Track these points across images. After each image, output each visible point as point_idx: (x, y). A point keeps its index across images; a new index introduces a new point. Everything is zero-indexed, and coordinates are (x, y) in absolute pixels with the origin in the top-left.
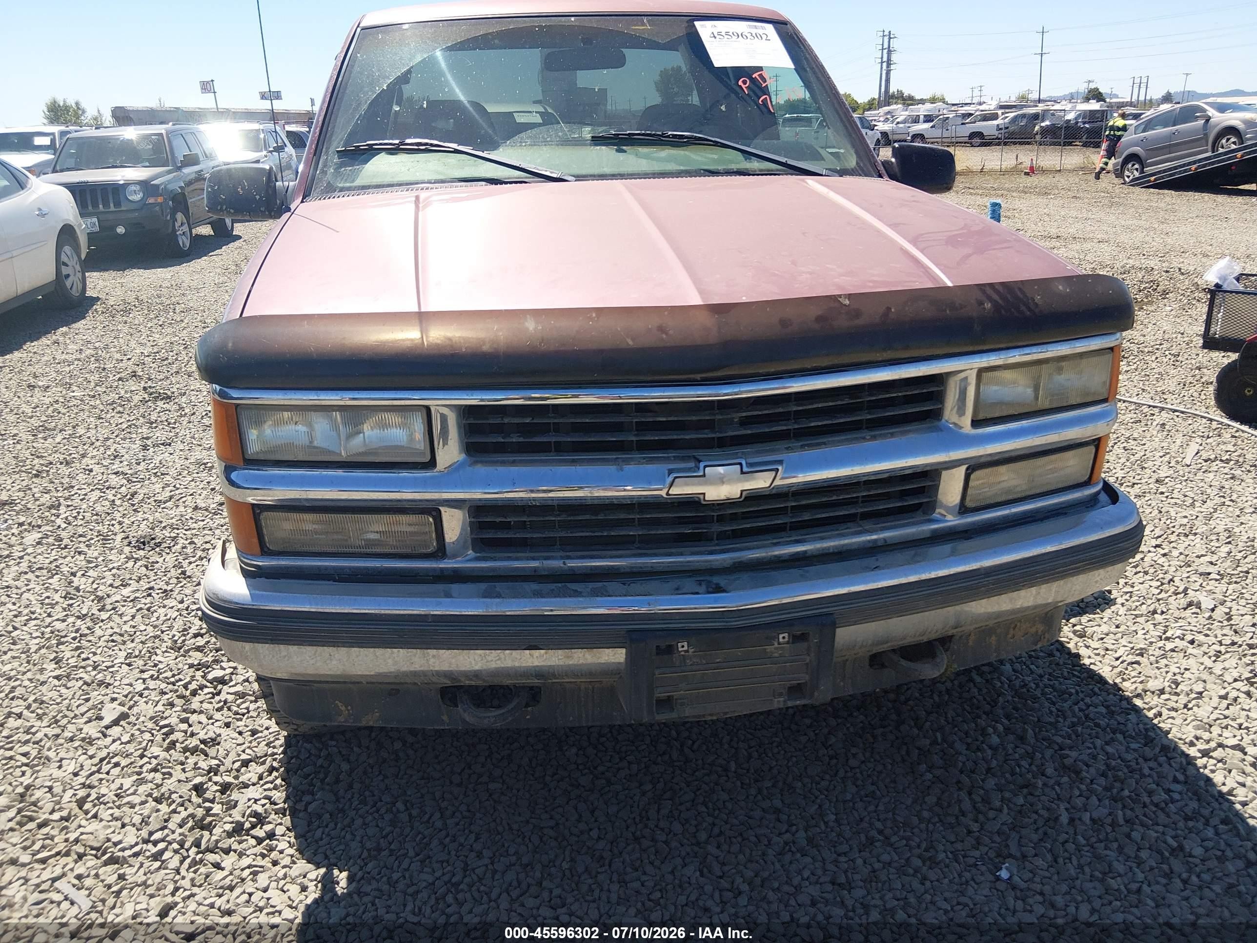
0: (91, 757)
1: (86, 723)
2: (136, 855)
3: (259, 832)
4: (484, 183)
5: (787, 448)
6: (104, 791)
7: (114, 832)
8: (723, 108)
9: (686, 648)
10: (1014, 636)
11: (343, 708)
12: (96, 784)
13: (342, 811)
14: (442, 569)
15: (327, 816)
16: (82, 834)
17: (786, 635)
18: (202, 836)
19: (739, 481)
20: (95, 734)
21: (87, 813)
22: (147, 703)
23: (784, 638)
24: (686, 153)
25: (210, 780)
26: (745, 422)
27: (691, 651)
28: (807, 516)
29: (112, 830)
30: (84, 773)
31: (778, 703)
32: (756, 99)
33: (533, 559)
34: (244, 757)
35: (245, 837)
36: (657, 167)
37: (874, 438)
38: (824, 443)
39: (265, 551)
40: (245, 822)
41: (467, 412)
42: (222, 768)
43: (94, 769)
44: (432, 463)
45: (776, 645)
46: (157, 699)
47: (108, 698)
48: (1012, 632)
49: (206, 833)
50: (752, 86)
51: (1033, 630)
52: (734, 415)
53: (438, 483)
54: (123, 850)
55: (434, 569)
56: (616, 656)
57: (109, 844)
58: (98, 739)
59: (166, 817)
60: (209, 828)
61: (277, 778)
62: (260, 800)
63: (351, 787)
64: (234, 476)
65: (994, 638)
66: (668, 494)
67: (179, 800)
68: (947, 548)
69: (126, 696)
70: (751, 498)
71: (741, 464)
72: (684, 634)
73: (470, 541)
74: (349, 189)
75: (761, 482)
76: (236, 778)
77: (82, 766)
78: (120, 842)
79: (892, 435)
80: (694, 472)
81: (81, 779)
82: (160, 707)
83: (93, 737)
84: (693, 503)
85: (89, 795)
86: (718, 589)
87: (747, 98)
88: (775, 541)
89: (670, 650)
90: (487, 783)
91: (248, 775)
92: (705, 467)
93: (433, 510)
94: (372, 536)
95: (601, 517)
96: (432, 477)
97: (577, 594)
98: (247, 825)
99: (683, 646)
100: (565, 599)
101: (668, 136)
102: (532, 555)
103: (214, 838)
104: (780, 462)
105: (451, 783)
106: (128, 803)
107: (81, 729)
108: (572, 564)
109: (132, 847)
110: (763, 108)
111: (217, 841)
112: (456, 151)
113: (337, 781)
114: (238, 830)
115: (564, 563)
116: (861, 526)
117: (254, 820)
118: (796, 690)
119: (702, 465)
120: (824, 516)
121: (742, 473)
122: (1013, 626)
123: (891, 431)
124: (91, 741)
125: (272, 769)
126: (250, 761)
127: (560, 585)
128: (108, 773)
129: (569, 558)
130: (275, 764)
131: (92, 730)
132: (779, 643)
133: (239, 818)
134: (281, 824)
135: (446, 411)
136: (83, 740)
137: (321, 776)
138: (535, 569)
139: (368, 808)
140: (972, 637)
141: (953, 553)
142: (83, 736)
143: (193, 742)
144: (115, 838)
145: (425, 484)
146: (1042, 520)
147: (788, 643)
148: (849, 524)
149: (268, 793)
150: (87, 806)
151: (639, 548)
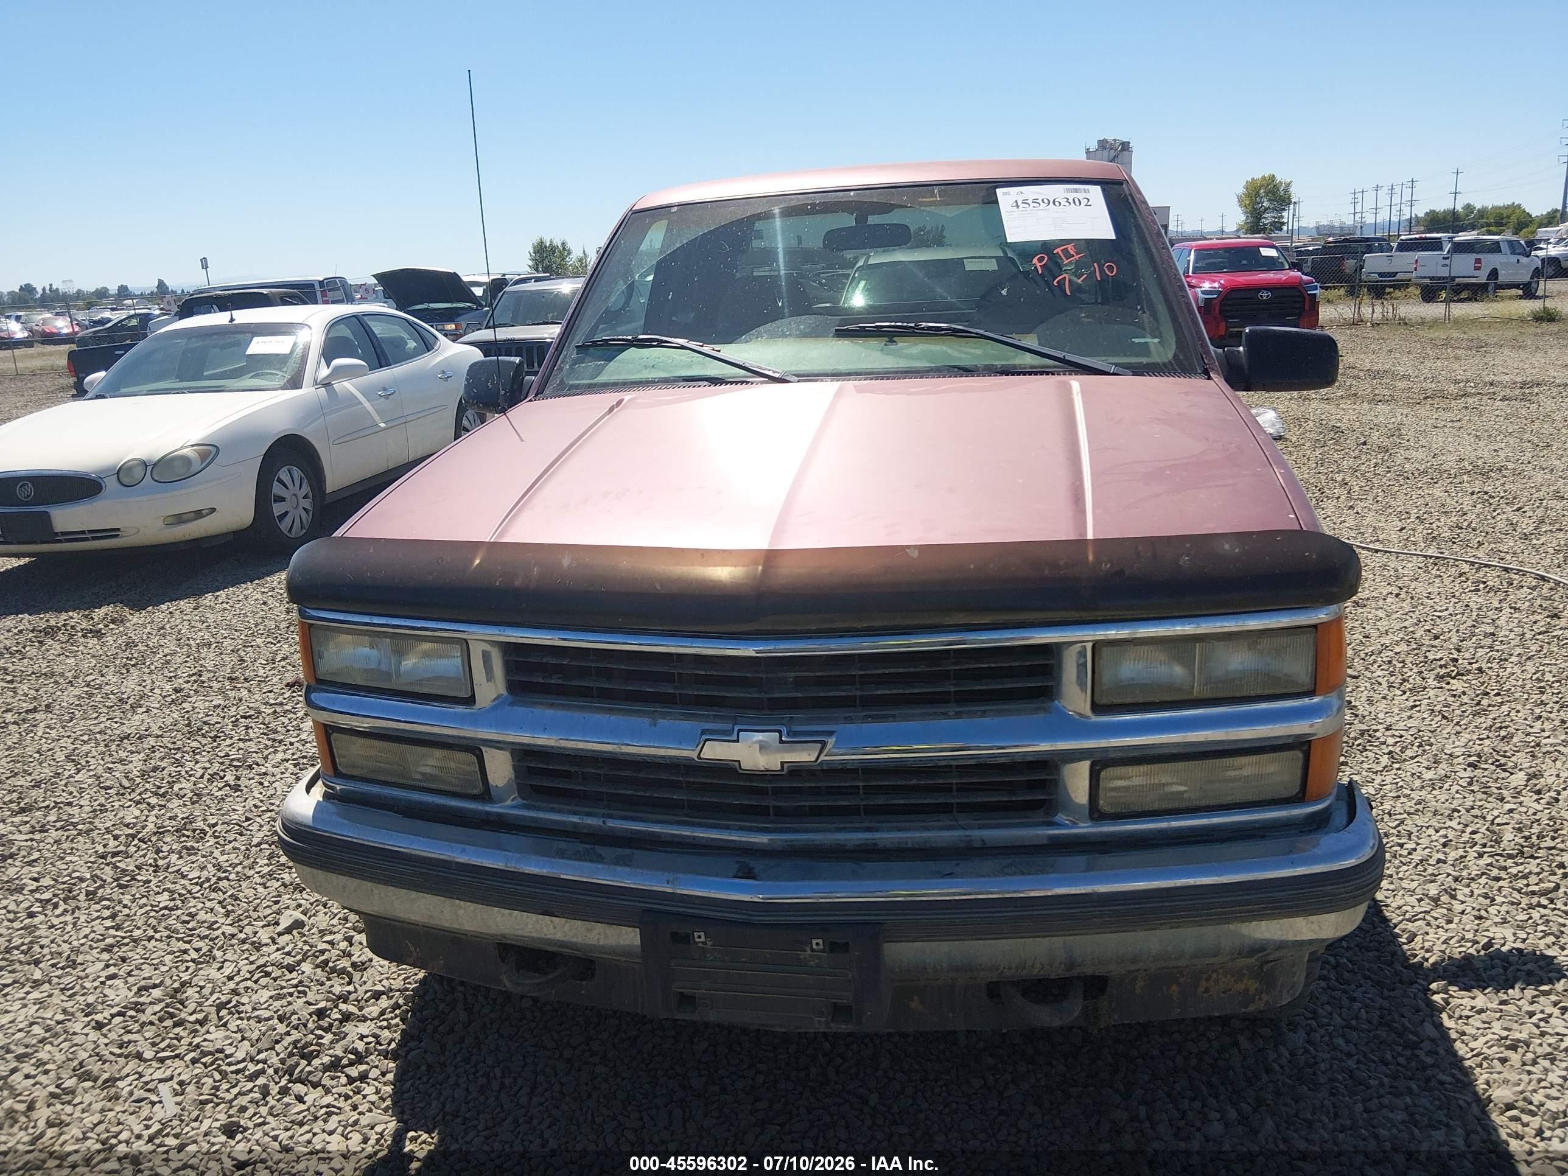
0: (252, 963)
1: (263, 927)
2: (237, 1072)
3: (354, 1072)
4: (705, 383)
5: (845, 718)
6: (245, 1000)
7: (231, 1044)
8: (1004, 292)
9: (703, 939)
10: (1207, 990)
11: (412, 949)
12: (242, 991)
13: (443, 1065)
14: (487, 813)
15: (424, 1068)
16: (205, 1040)
17: (820, 941)
18: (297, 1064)
19: (778, 750)
20: (265, 940)
21: (220, 1018)
22: (326, 914)
23: (817, 944)
24: (944, 348)
25: (336, 1006)
26: (799, 683)
27: (709, 943)
28: (881, 800)
29: (230, 1041)
30: (237, 979)
31: (819, 1024)
32: (1051, 279)
33: (575, 813)
34: (379, 988)
35: (339, 1074)
36: (903, 364)
37: (958, 715)
38: (894, 716)
39: (338, 774)
40: (343, 1058)
41: (510, 650)
42: (352, 997)
43: (248, 976)
44: (471, 700)
45: (809, 952)
46: (336, 911)
47: (294, 903)
48: (1203, 983)
49: (304, 1062)
50: (1050, 264)
51: (1241, 986)
52: (788, 674)
53: (474, 720)
54: (229, 1064)
55: (480, 812)
56: (629, 937)
57: (221, 1055)
58: (267, 945)
59: (278, 1037)
60: (309, 1057)
61: (396, 1017)
62: (367, 1036)
63: (462, 1039)
64: (313, 696)
65: (1174, 987)
66: (699, 757)
67: (295, 1022)
68: (1081, 860)
69: (312, 904)
70: (795, 771)
71: (780, 732)
72: (703, 922)
73: (515, 786)
74: (577, 387)
75: (805, 755)
76: (361, 1009)
77: (239, 971)
78: (231, 1055)
79: (984, 713)
80: (726, 736)
81: (231, 985)
82: (335, 921)
83: (263, 942)
84: (728, 770)
85: (229, 1002)
86: (750, 875)
87: (1039, 279)
88: (842, 825)
89: (687, 939)
90: (595, 1065)
91: (372, 1008)
92: (739, 731)
93: (474, 748)
94: (428, 770)
95: (642, 775)
96: (471, 714)
97: (600, 859)
98: (345, 1061)
99: (700, 937)
100: (584, 864)
101: (923, 329)
102: (576, 808)
103: (308, 1069)
104: (830, 733)
105: (561, 1055)
106: (256, 1017)
107: (256, 933)
108: (612, 823)
109: (239, 1062)
110: (1057, 291)
111: (310, 1073)
112: (683, 347)
113: (451, 1031)
114: (335, 1066)
115: (604, 822)
116: (956, 820)
117: (353, 1057)
118: (839, 1011)
119: (736, 728)
120: (902, 802)
121: (781, 741)
122: (1205, 976)
123: (983, 708)
124: (258, 946)
125: (397, 1006)
126: (383, 993)
127: (588, 846)
128: (256, 982)
129: (611, 817)
130: (401, 1001)
131: (264, 936)
132: (813, 950)
133: (340, 1053)
134: (376, 1067)
135: (488, 647)
136: (253, 943)
137: (436, 1022)
138: (575, 825)
139: (468, 1067)
140: (1140, 984)
141: (1089, 868)
142: (255, 939)
143: (345, 963)
144: (229, 1050)
145: (463, 719)
146: (1222, 841)
147: (823, 951)
148: (942, 816)
149: (378, 1031)
150: (223, 1012)
151: (687, 815)
